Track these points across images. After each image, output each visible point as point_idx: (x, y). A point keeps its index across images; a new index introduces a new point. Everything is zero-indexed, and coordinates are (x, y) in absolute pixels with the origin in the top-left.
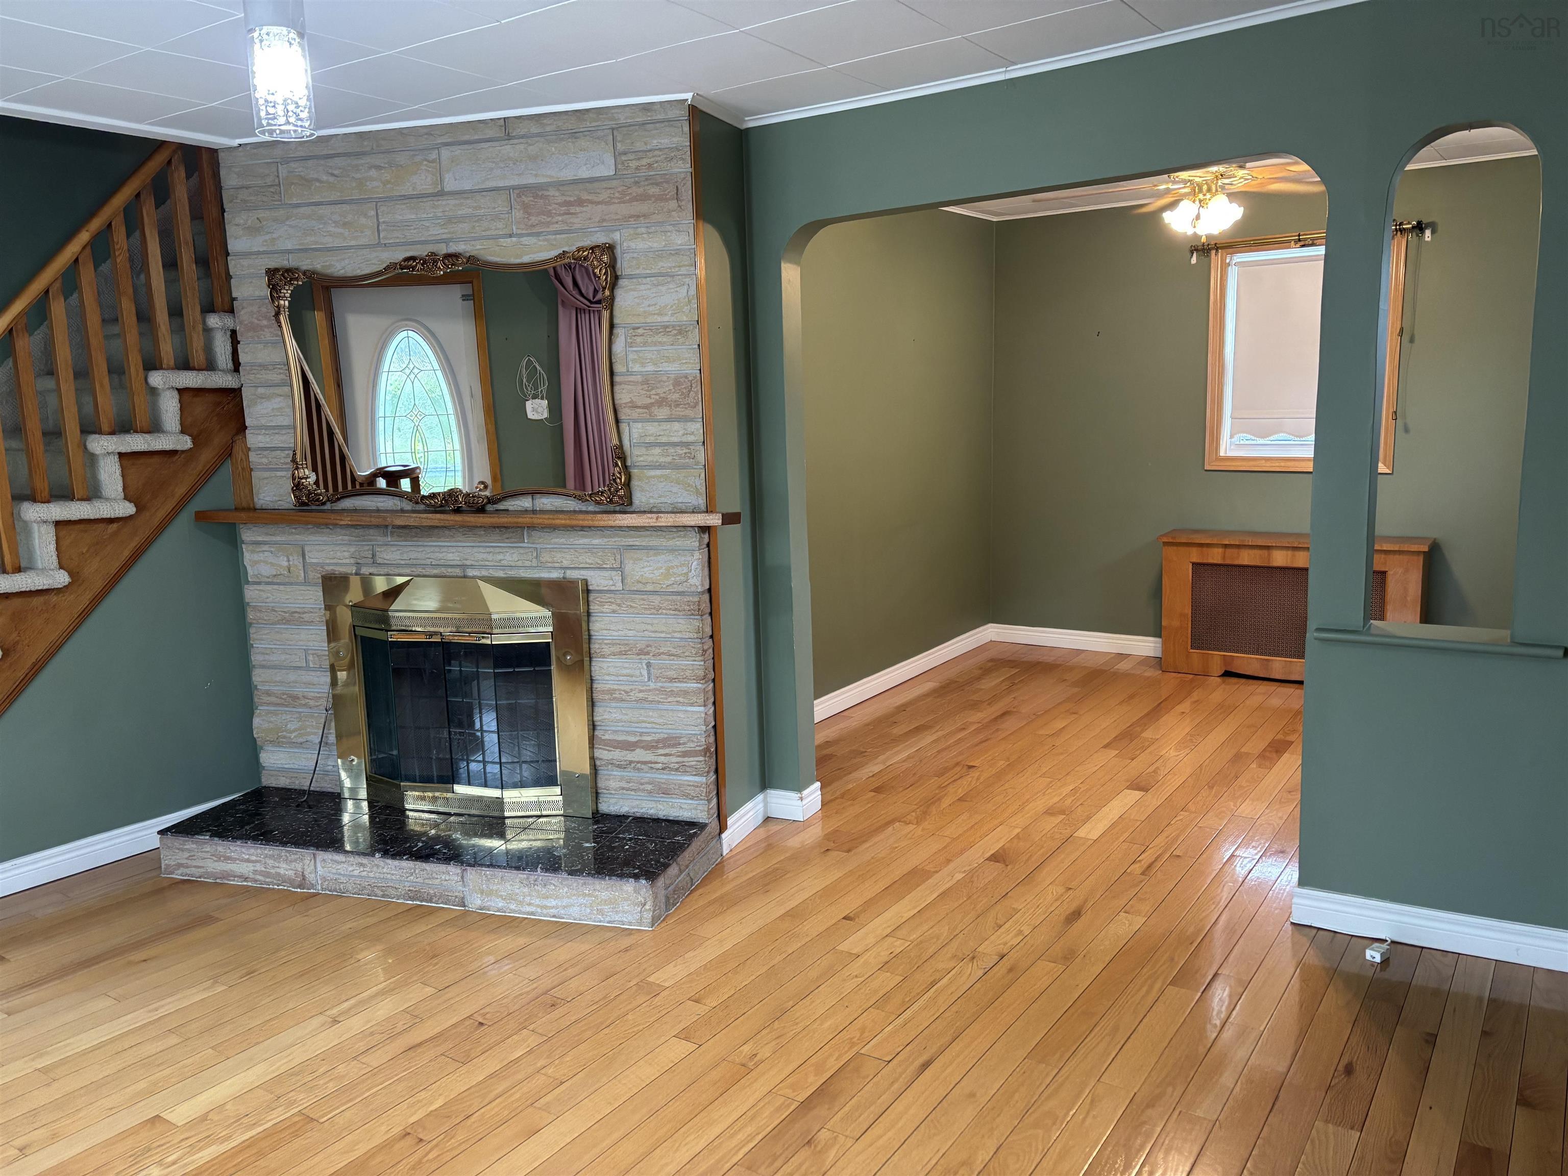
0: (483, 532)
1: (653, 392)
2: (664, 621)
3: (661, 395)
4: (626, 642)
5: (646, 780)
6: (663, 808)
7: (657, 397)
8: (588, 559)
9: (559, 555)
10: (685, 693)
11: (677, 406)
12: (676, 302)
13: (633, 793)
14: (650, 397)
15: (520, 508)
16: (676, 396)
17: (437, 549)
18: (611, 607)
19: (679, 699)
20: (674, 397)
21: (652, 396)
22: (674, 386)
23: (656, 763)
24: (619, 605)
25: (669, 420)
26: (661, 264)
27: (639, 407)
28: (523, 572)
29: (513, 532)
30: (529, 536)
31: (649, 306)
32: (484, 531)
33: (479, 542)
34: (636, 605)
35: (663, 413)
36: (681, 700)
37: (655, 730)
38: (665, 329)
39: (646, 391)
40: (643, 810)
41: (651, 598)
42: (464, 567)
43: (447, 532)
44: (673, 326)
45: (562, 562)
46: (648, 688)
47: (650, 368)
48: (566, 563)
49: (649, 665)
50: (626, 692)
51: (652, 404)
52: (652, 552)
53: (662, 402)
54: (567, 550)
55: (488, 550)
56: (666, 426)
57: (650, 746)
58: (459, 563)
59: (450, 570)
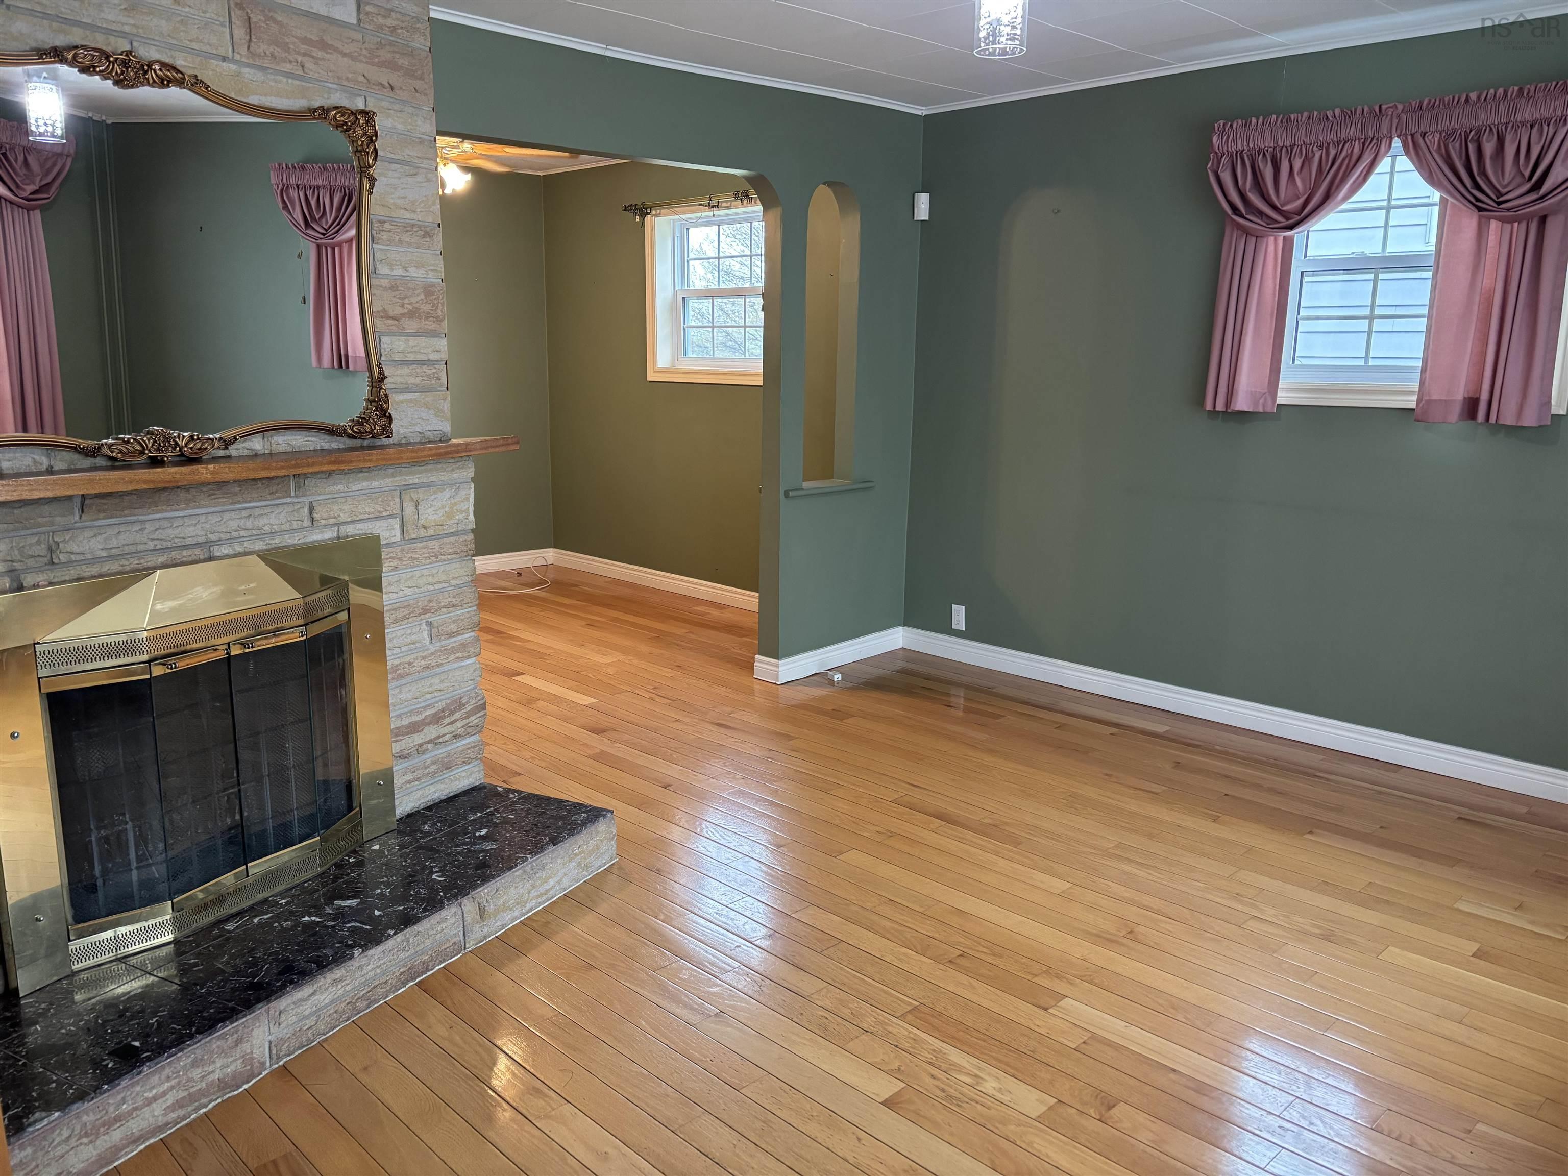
0: (237, 489)
1: (406, 301)
2: (442, 568)
3: (414, 305)
4: (406, 604)
5: (429, 762)
6: (446, 786)
7: (410, 307)
8: (369, 508)
9: (336, 507)
10: (464, 646)
11: (427, 318)
12: (424, 199)
13: (417, 783)
14: (403, 306)
15: (246, 452)
16: (427, 308)
17: (166, 524)
18: (392, 564)
19: (457, 655)
20: (425, 308)
21: (406, 306)
22: (426, 296)
23: (444, 735)
24: (400, 559)
25: (416, 335)
26: (407, 151)
27: (391, 318)
28: (289, 538)
29: (278, 485)
30: (298, 487)
31: (399, 198)
32: (240, 486)
33: (232, 503)
34: (417, 556)
35: (411, 325)
36: (460, 655)
37: (437, 699)
38: (409, 227)
39: (399, 298)
40: (430, 798)
41: (431, 544)
42: (209, 544)
43: (183, 495)
44: (420, 226)
45: (339, 516)
46: (430, 652)
47: (399, 271)
48: (344, 517)
49: (430, 624)
50: (410, 664)
51: (403, 315)
52: (433, 489)
53: (412, 314)
54: (343, 500)
55: (245, 513)
56: (413, 341)
57: (436, 719)
58: (201, 539)
59: (185, 553)
